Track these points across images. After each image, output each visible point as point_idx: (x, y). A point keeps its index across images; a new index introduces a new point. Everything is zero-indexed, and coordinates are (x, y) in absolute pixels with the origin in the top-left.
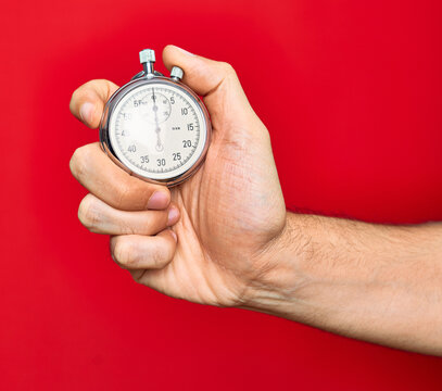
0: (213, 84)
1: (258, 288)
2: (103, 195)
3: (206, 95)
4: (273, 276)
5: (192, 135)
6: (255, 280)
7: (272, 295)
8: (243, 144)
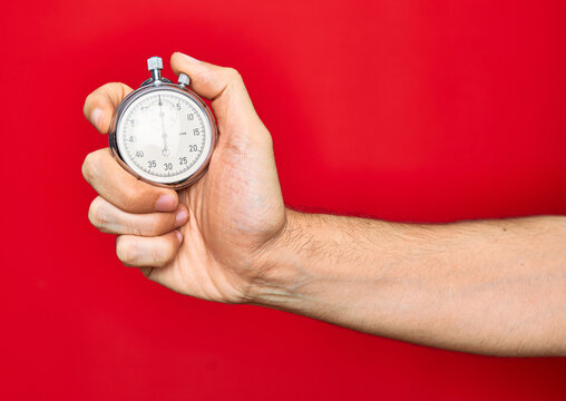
0: (217, 90)
1: (262, 286)
2: (112, 199)
3: (213, 99)
4: (274, 274)
5: (198, 140)
6: (257, 278)
7: (276, 292)
8: (242, 148)
